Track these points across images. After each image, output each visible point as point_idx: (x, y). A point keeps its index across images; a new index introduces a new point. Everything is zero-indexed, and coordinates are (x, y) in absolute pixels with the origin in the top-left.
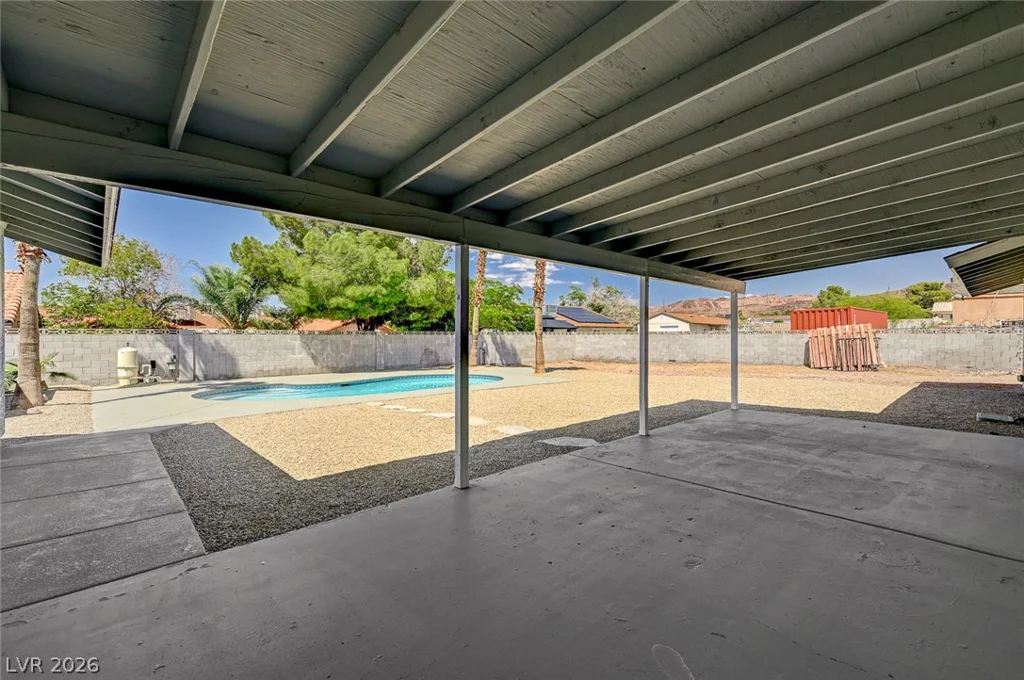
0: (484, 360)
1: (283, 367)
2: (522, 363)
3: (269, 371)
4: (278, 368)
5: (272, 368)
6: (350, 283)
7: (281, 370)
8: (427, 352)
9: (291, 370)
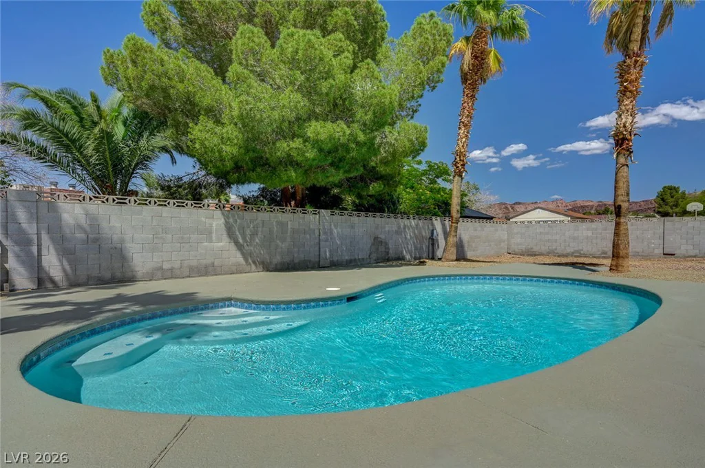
0: (433, 252)
1: (194, 263)
2: (468, 258)
3: (172, 269)
4: (186, 263)
5: (177, 265)
6: (312, 116)
7: (191, 268)
8: (377, 241)
9: (206, 267)
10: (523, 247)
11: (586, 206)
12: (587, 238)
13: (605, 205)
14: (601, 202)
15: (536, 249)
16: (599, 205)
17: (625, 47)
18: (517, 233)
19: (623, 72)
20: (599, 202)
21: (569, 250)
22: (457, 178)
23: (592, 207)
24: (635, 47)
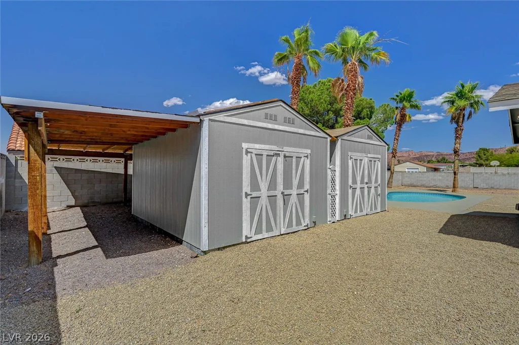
10: (409, 183)
11: (429, 155)
12: (440, 180)
13: (442, 154)
14: (439, 152)
15: (415, 184)
16: (437, 155)
17: (457, 123)
18: (407, 177)
19: (456, 131)
20: (438, 152)
21: (431, 185)
22: (393, 158)
23: (433, 156)
24: (460, 124)
